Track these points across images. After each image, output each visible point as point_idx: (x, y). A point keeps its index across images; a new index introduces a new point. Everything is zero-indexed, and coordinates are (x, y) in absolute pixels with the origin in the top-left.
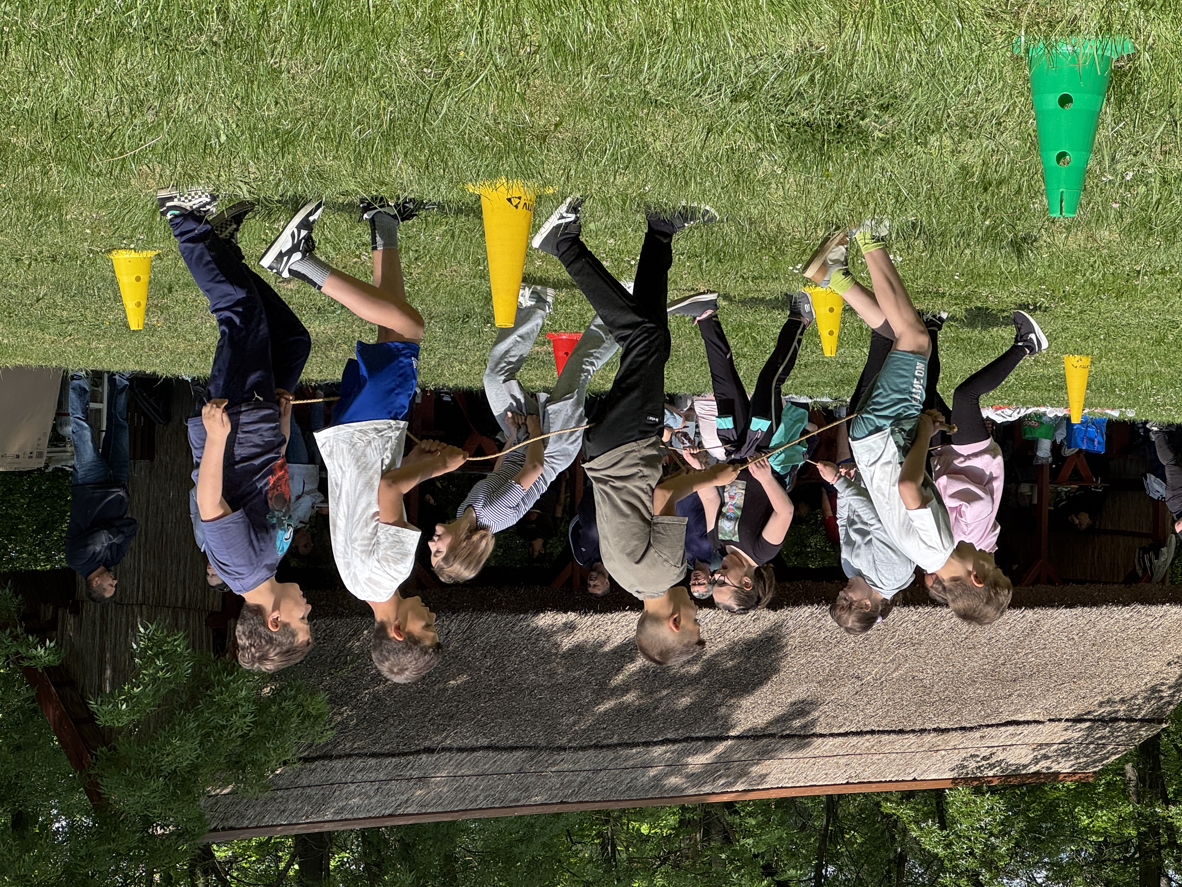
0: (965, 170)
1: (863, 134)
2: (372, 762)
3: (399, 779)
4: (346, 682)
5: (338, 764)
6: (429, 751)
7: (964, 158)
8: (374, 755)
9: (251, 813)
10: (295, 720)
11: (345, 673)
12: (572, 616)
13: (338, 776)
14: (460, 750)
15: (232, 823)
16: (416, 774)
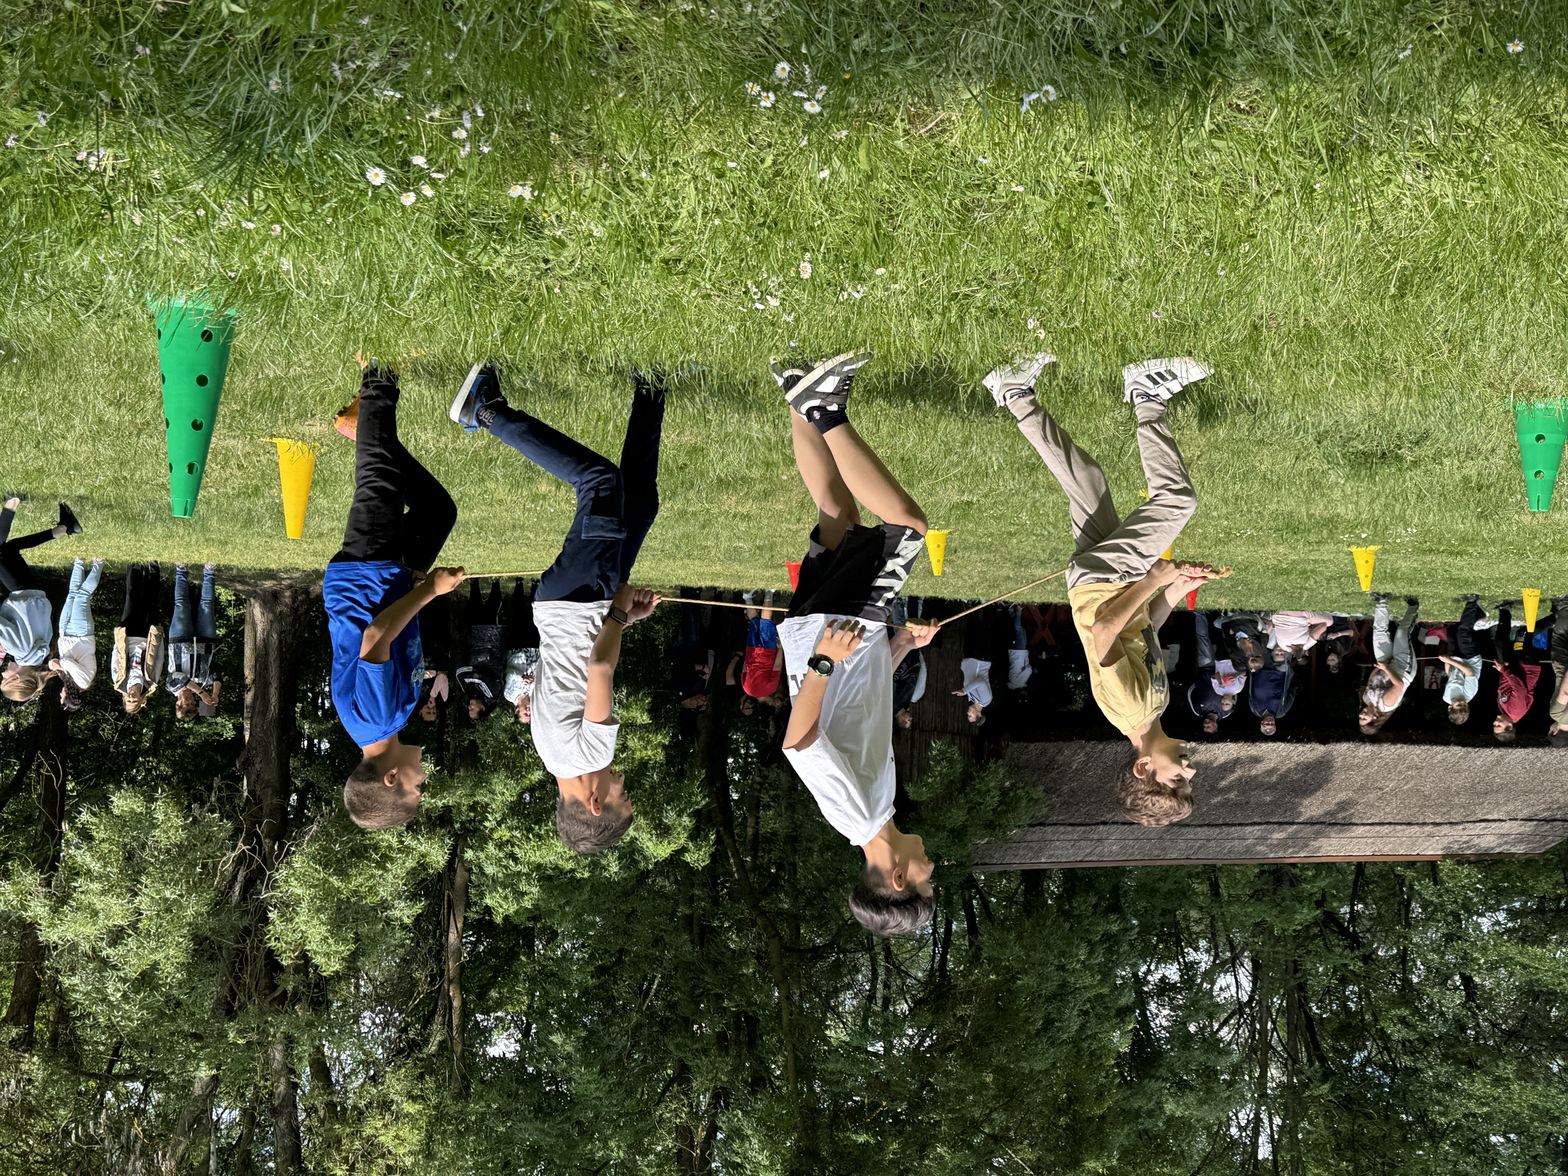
0: (1466, 479)
1: (1399, 459)
2: (1070, 828)
3: (1086, 839)
4: (1054, 780)
5: (1049, 829)
6: (1104, 823)
7: (1465, 472)
8: (1071, 825)
9: (997, 855)
10: (1024, 803)
11: (1053, 775)
12: (1193, 744)
13: (1049, 836)
14: (1124, 823)
15: (987, 860)
16: (1096, 837)
